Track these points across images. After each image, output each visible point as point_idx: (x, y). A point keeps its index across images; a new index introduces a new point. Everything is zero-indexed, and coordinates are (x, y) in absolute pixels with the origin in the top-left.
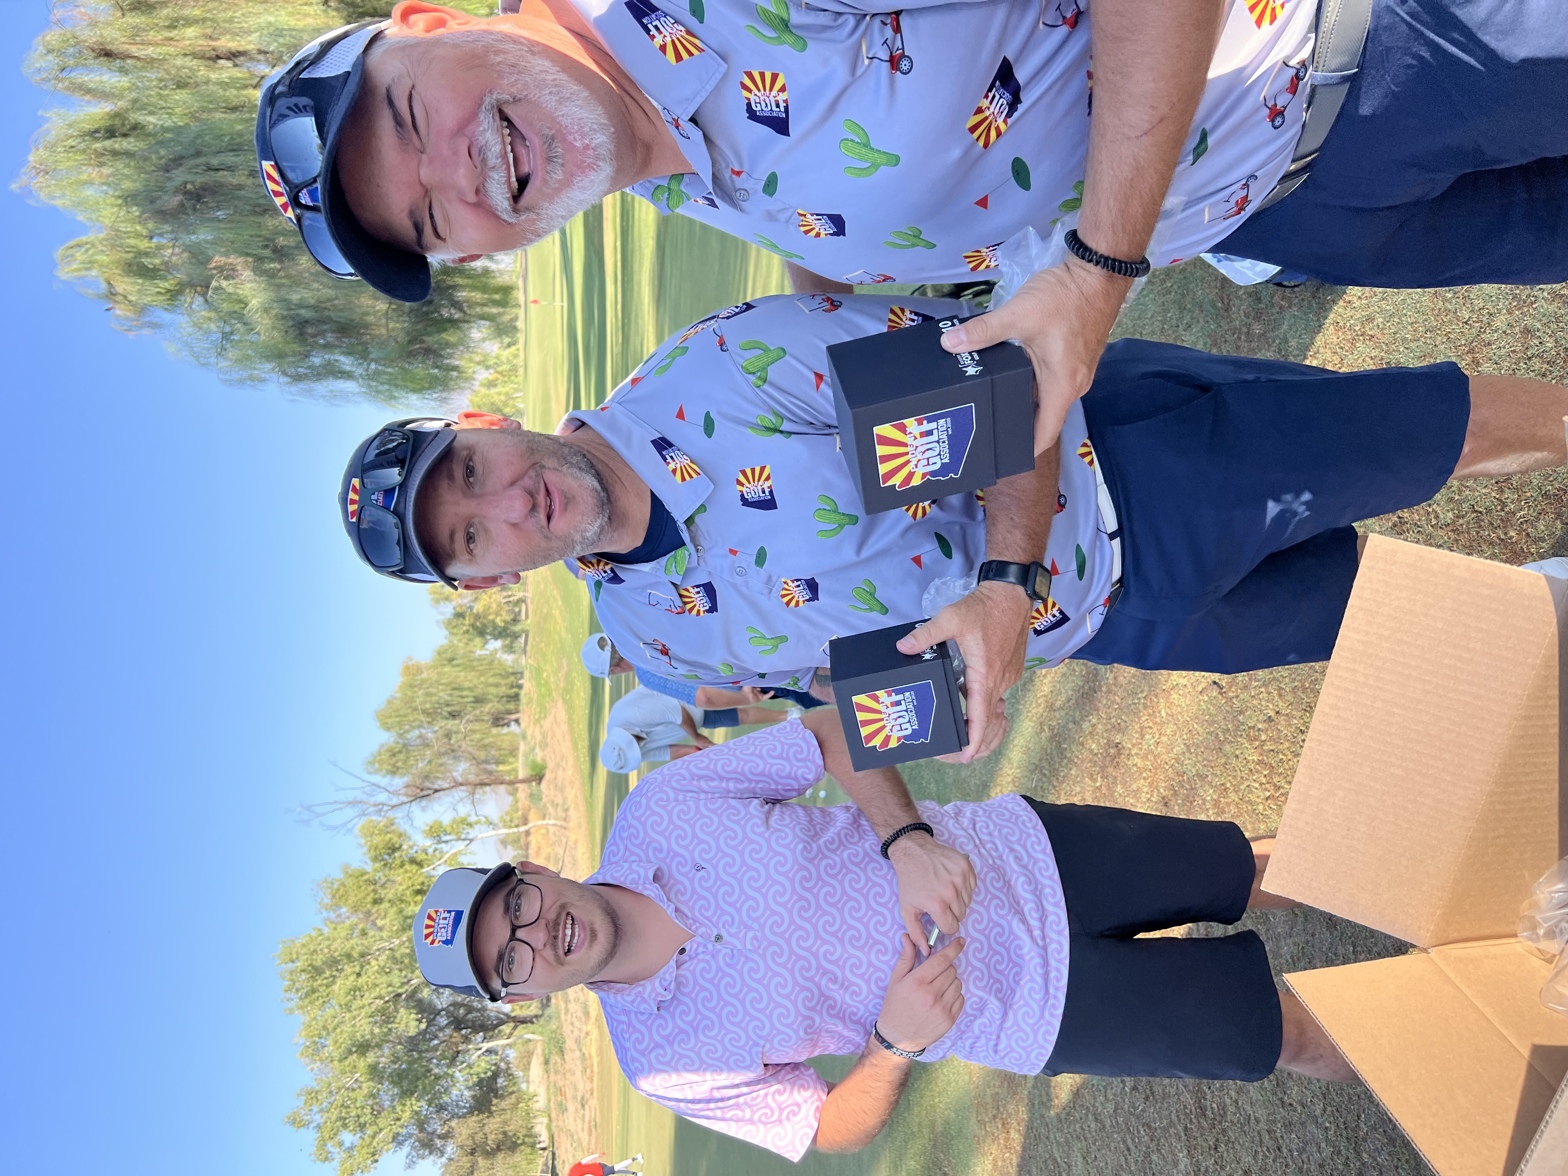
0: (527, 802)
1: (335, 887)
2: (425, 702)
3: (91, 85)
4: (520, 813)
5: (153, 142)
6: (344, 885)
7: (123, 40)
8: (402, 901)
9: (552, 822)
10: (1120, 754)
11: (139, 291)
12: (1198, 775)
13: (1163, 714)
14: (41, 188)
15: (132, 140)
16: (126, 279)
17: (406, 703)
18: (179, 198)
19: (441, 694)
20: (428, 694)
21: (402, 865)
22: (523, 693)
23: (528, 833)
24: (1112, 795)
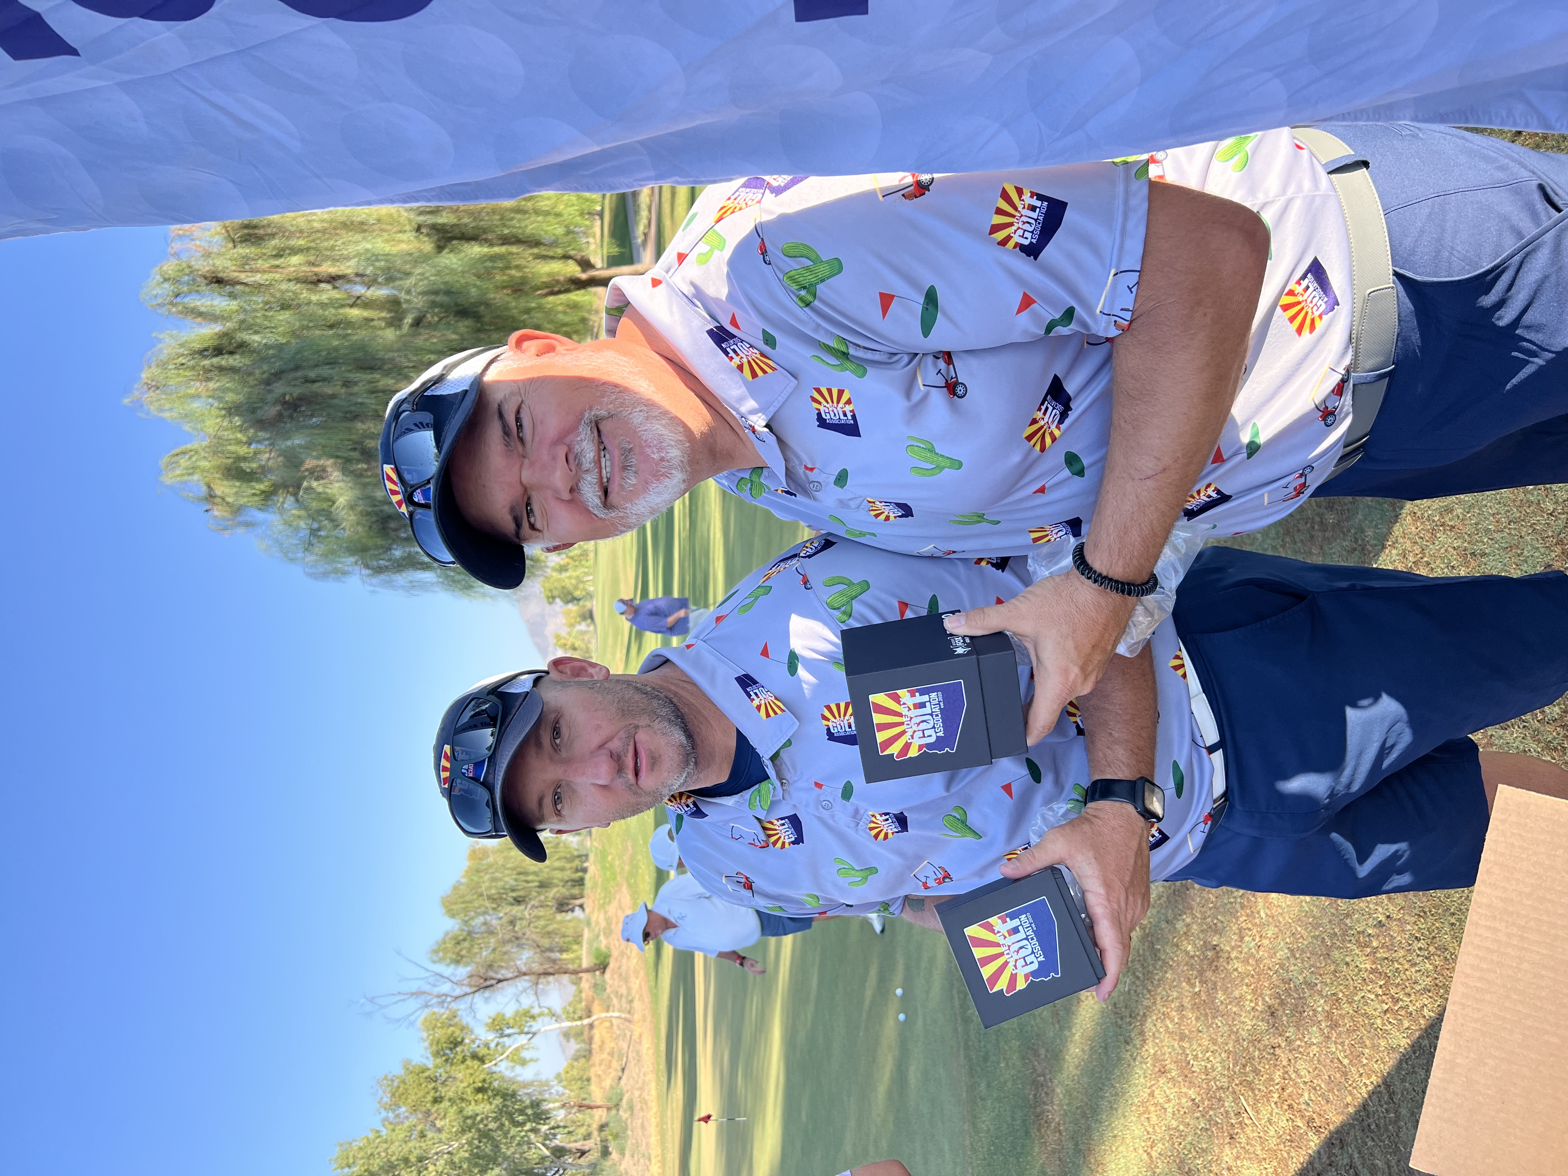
0: (591, 993)
1: (395, 1084)
2: (490, 888)
3: (203, 309)
4: (583, 1004)
5: (258, 358)
6: (404, 1082)
7: (234, 268)
8: (462, 1099)
9: (616, 1014)
10: (1218, 957)
11: (236, 493)
12: (1305, 982)
13: (1263, 915)
14: (151, 402)
15: (237, 357)
16: (225, 483)
17: (472, 889)
18: (278, 408)
19: (507, 879)
20: (494, 880)
21: (464, 1061)
22: (587, 877)
23: (591, 1026)
24: (1213, 1002)
